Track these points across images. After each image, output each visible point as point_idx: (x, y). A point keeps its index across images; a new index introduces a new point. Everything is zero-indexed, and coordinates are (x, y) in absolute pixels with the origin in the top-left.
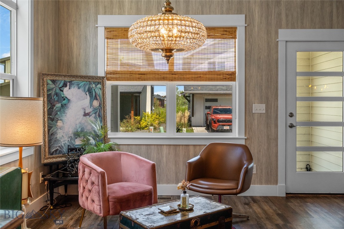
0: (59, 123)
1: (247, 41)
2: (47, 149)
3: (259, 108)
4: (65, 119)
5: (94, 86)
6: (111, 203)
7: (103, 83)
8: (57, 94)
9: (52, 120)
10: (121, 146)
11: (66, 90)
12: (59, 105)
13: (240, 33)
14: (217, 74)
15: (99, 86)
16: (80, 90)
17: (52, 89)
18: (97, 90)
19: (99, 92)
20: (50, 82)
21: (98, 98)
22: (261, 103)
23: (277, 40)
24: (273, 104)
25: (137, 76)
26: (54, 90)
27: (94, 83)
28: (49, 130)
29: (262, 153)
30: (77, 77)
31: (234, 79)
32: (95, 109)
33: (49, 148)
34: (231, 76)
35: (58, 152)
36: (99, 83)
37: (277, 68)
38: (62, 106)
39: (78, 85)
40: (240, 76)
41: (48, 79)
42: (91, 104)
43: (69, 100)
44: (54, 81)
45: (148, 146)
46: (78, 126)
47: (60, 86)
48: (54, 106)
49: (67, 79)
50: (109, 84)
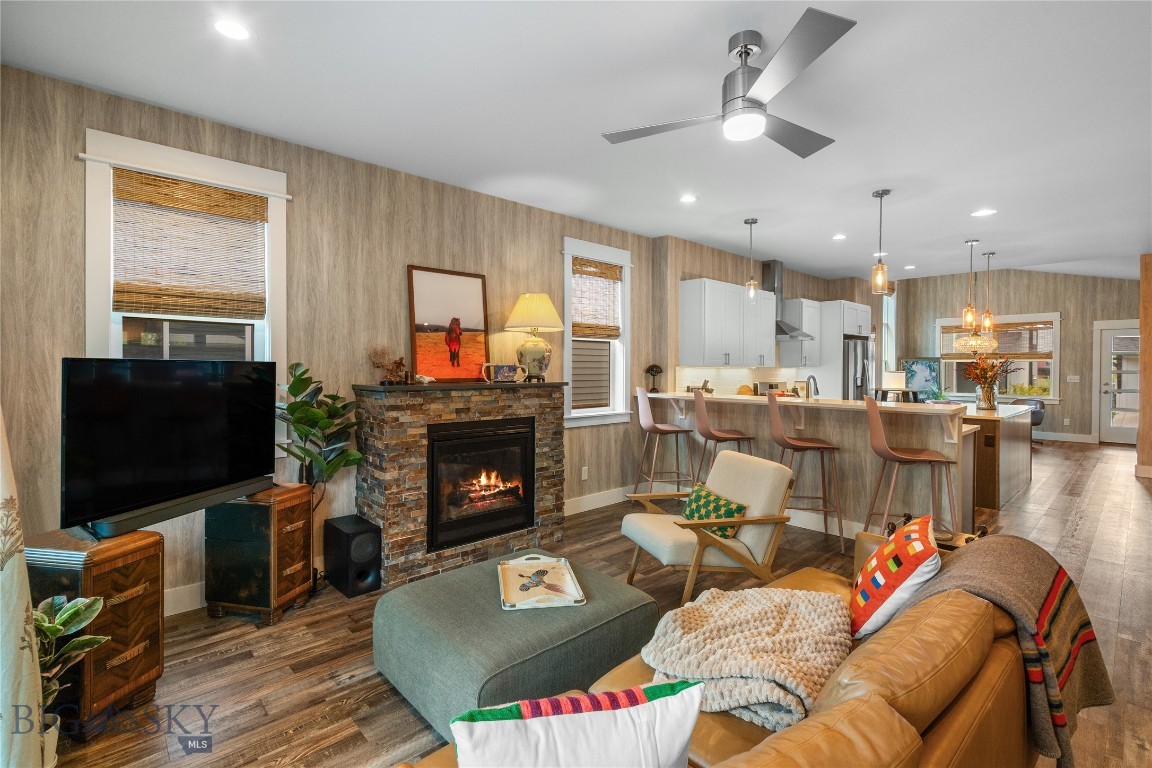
1: (1062, 330)
3: (1072, 378)
7: (939, 362)
13: (1057, 324)
22: (1076, 374)
23: (1092, 329)
24: (1087, 375)
29: (1075, 412)
30: (920, 358)
36: (936, 362)
37: (1092, 348)
40: (1056, 356)
41: (903, 361)
50: (943, 361)
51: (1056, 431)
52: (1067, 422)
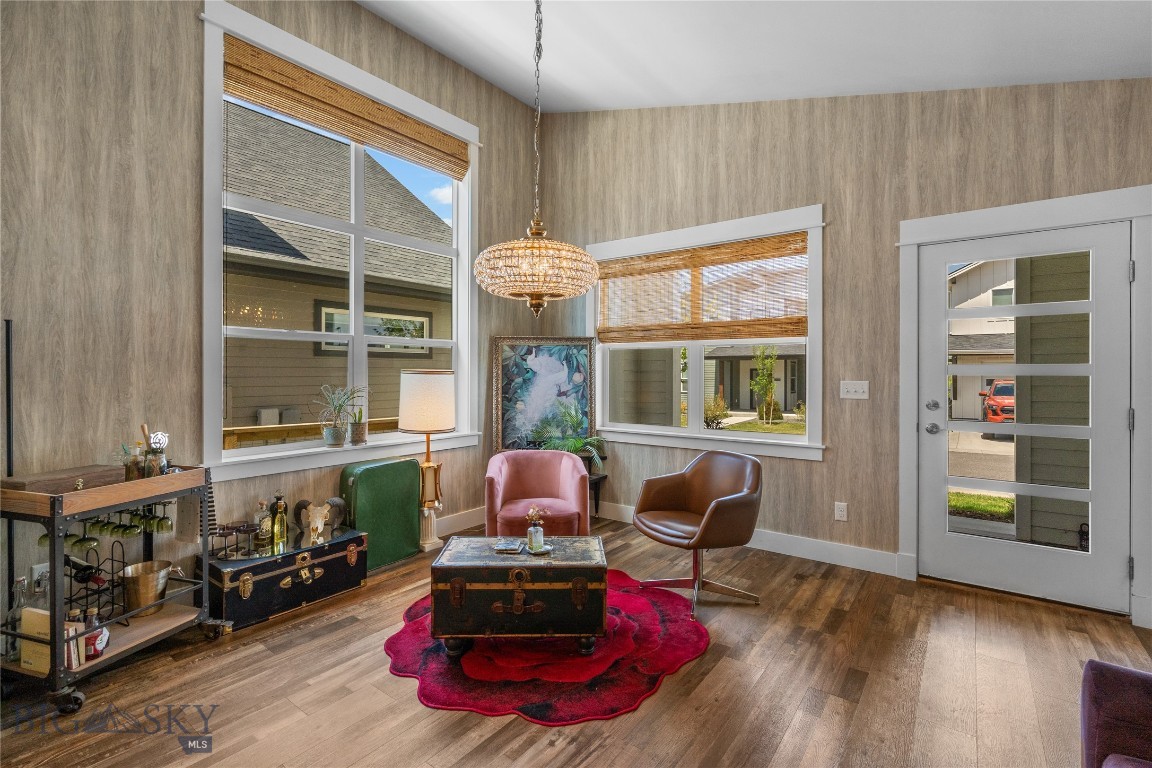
0: (520, 406)
1: (828, 255)
2: (500, 441)
3: (854, 389)
4: (527, 399)
5: (575, 351)
6: (498, 524)
7: (590, 348)
8: (517, 365)
9: (509, 400)
10: (616, 445)
11: (530, 358)
12: (519, 380)
13: (815, 241)
14: (770, 325)
15: (584, 351)
16: (553, 358)
17: (510, 358)
18: (579, 358)
19: (583, 360)
20: (507, 348)
21: (582, 369)
22: (860, 377)
23: (896, 244)
24: (887, 381)
25: (641, 334)
26: (513, 359)
27: (575, 347)
28: (503, 415)
29: (860, 482)
30: (547, 339)
31: (804, 333)
32: (576, 387)
33: (504, 439)
34: (798, 326)
35: (516, 445)
36: (583, 347)
37: (897, 303)
38: (524, 381)
39: (550, 351)
40: (815, 326)
41: (504, 344)
42: (570, 379)
43: (535, 373)
44: (513, 348)
45: (654, 449)
46: (548, 411)
47: (522, 353)
48: (513, 381)
49: (533, 344)
51: (816, 537)
52: (840, 509)
